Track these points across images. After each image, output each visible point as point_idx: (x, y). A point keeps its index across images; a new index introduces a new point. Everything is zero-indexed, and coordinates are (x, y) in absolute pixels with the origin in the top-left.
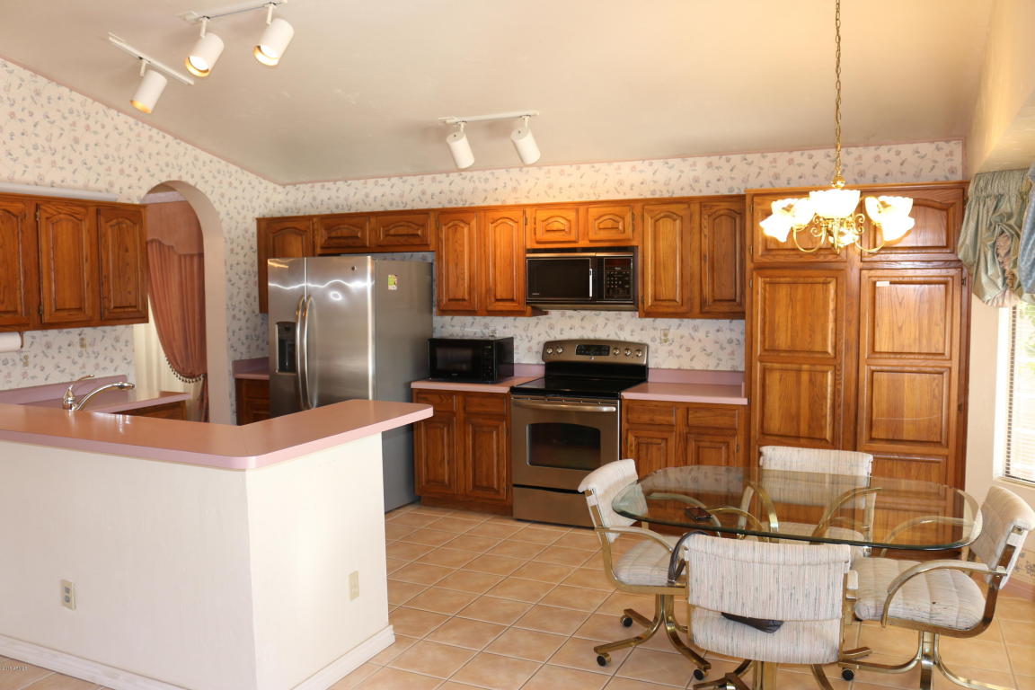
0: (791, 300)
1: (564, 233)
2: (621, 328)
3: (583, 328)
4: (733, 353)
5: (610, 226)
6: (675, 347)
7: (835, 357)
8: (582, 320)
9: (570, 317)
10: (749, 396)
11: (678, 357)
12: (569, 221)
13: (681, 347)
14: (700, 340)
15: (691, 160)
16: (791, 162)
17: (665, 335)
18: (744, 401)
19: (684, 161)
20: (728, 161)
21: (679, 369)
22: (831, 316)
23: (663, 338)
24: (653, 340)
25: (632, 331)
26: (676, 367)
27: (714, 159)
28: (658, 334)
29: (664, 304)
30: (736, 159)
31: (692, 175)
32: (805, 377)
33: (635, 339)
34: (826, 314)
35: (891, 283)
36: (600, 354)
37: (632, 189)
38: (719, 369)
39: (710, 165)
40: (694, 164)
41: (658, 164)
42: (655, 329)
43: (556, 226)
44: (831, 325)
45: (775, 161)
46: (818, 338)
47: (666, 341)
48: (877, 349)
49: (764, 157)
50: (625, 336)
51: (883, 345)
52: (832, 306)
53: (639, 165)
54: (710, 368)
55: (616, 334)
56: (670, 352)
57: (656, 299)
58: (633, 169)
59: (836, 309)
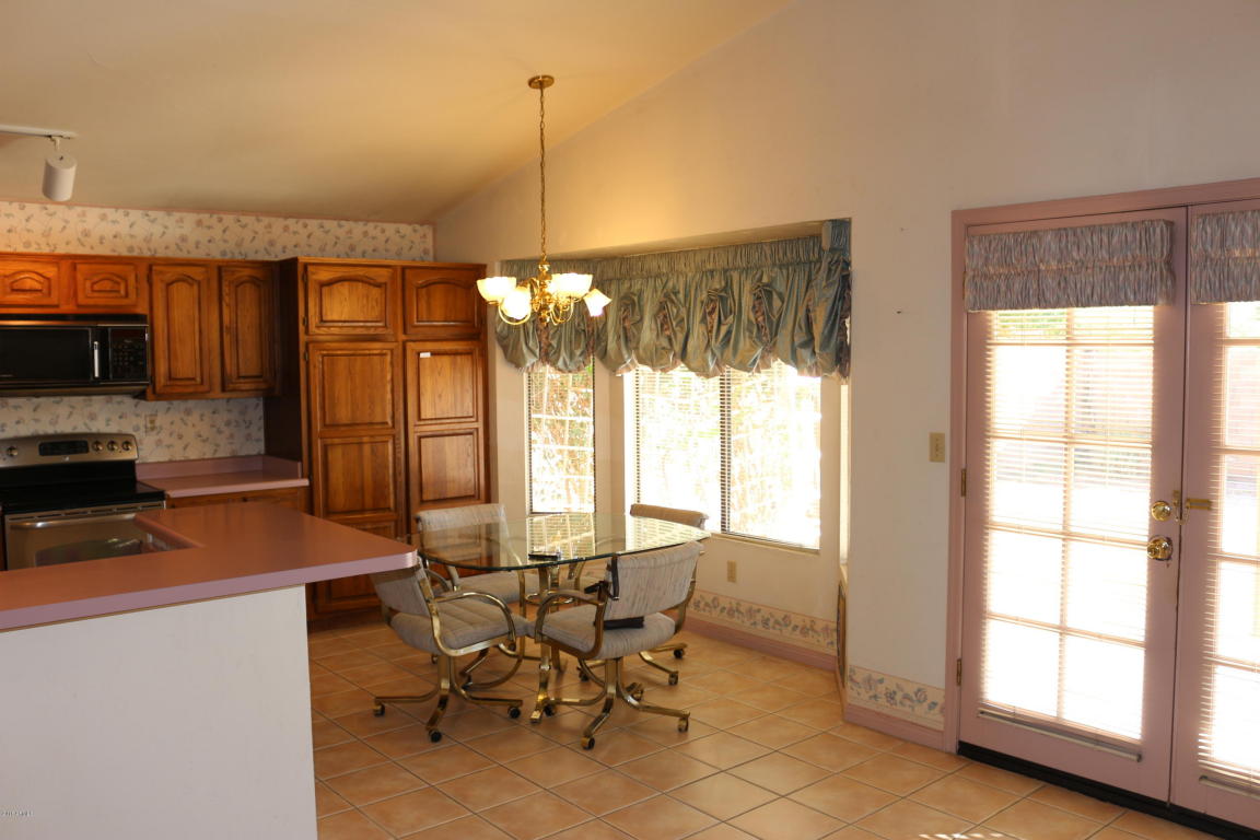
0: (350, 372)
1: (39, 294)
2: (92, 417)
3: (37, 420)
4: (232, 436)
5: (108, 289)
6: (163, 436)
7: (393, 426)
8: (35, 410)
9: (16, 407)
10: (310, 476)
11: (168, 447)
12: (48, 279)
13: (171, 434)
14: (193, 425)
15: (177, 215)
16: (286, 229)
17: (152, 422)
18: (305, 482)
19: (169, 215)
20: (220, 220)
21: (170, 462)
22: (389, 388)
23: (149, 425)
24: (137, 429)
25: (108, 420)
26: (167, 459)
27: (205, 217)
28: (141, 422)
29: (179, 383)
30: (229, 219)
31: (179, 232)
32: (367, 449)
33: (113, 429)
34: (384, 386)
35: (432, 354)
36: (75, 452)
37: (101, 243)
38: (217, 455)
39: (199, 223)
40: (181, 220)
41: (136, 215)
42: (137, 415)
43: (29, 284)
44: (389, 396)
45: (270, 226)
46: (378, 410)
47: (153, 429)
48: (423, 417)
49: (258, 220)
50: (98, 426)
51: (427, 413)
52: (389, 377)
53: (111, 213)
54: (206, 457)
55: (86, 424)
56: (159, 443)
57: (170, 378)
58: (103, 217)
59: (392, 379)
